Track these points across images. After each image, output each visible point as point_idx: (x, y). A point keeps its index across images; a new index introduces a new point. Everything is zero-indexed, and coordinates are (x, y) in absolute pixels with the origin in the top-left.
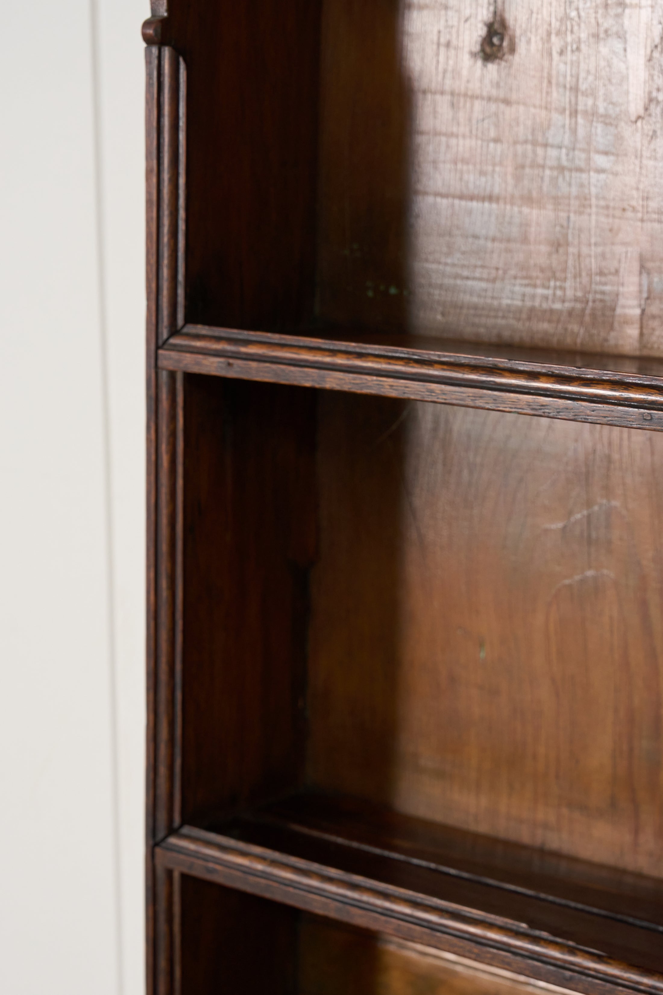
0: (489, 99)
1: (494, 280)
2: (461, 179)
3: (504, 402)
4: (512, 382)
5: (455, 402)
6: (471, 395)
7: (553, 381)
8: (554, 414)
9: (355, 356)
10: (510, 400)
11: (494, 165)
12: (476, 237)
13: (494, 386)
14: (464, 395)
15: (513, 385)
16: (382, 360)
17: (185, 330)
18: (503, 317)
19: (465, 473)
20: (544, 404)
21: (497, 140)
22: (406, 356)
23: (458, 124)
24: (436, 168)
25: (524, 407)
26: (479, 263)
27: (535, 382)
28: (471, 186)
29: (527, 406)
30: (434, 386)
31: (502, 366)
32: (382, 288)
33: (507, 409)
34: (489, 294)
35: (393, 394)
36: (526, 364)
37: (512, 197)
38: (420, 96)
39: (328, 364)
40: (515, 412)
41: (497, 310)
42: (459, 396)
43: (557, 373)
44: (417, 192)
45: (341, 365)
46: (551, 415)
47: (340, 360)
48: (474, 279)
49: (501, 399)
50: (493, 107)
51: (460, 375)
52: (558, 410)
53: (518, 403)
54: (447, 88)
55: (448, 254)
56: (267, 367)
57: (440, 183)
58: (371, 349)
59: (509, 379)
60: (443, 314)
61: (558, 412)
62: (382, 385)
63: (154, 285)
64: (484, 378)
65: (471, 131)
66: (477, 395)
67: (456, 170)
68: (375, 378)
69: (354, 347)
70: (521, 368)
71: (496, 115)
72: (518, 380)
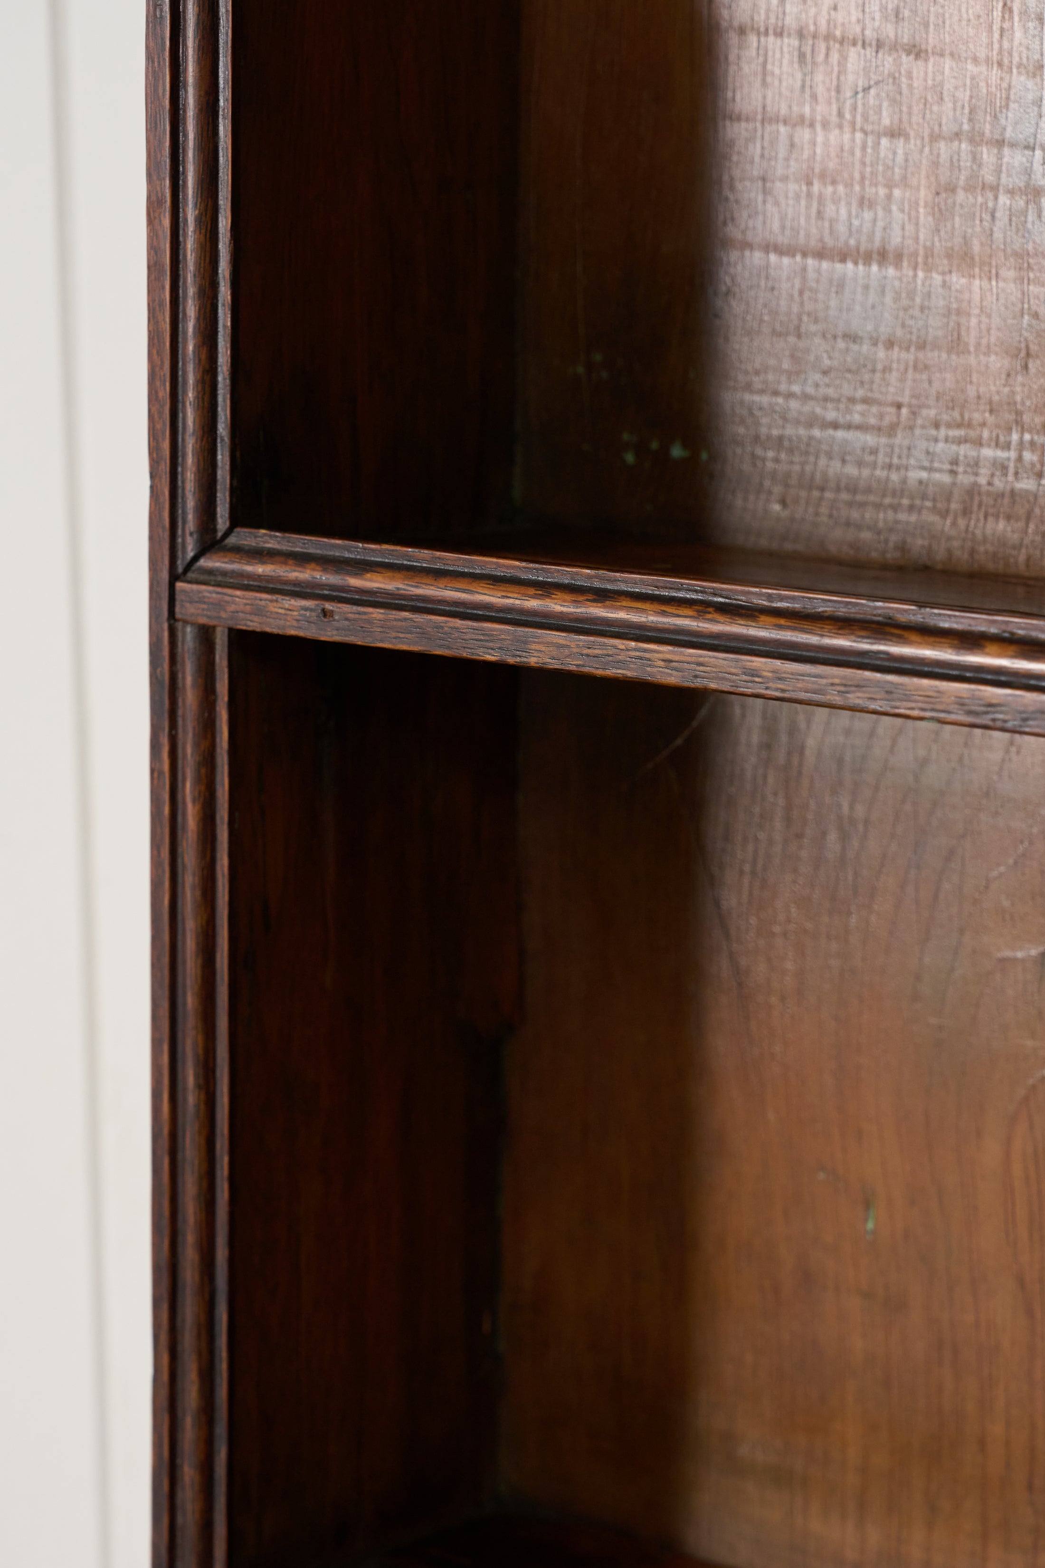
0: (879, 45)
1: (891, 430)
2: (820, 214)
3: (907, 698)
4: (924, 655)
5: (803, 696)
6: (837, 681)
7: (1012, 653)
8: (1015, 723)
9: (591, 597)
10: (921, 693)
11: (890, 186)
12: (852, 338)
13: (887, 664)
14: (824, 681)
15: (927, 661)
16: (647, 606)
17: (232, 540)
18: (911, 508)
19: (833, 836)
20: (994, 701)
21: (894, 133)
22: (700, 597)
23: (814, 97)
24: (766, 192)
25: (951, 708)
26: (860, 393)
27: (973, 654)
28: (842, 229)
29: (957, 706)
30: (758, 662)
31: (904, 620)
32: (654, 445)
33: (915, 713)
34: (881, 458)
35: (672, 678)
36: (955, 616)
37: (929, 253)
38: (733, 39)
39: (534, 613)
40: (932, 719)
41: (899, 492)
42: (813, 683)
43: (1020, 635)
44: (727, 243)
45: (561, 616)
46: (1009, 725)
47: (559, 606)
48: (849, 427)
49: (901, 692)
50: (888, 61)
51: (813, 639)
52: (1024, 716)
53: (938, 700)
54: (790, 21)
55: (793, 375)
56: (405, 619)
57: (776, 226)
58: (625, 581)
59: (917, 648)
60: (783, 502)
61: (1025, 720)
62: (649, 660)
63: (166, 445)
64: (865, 646)
65: (840, 114)
66: (850, 683)
67: (809, 195)
68: (633, 644)
69: (590, 577)
70: (946, 625)
71: (894, 78)
72: (937, 651)
